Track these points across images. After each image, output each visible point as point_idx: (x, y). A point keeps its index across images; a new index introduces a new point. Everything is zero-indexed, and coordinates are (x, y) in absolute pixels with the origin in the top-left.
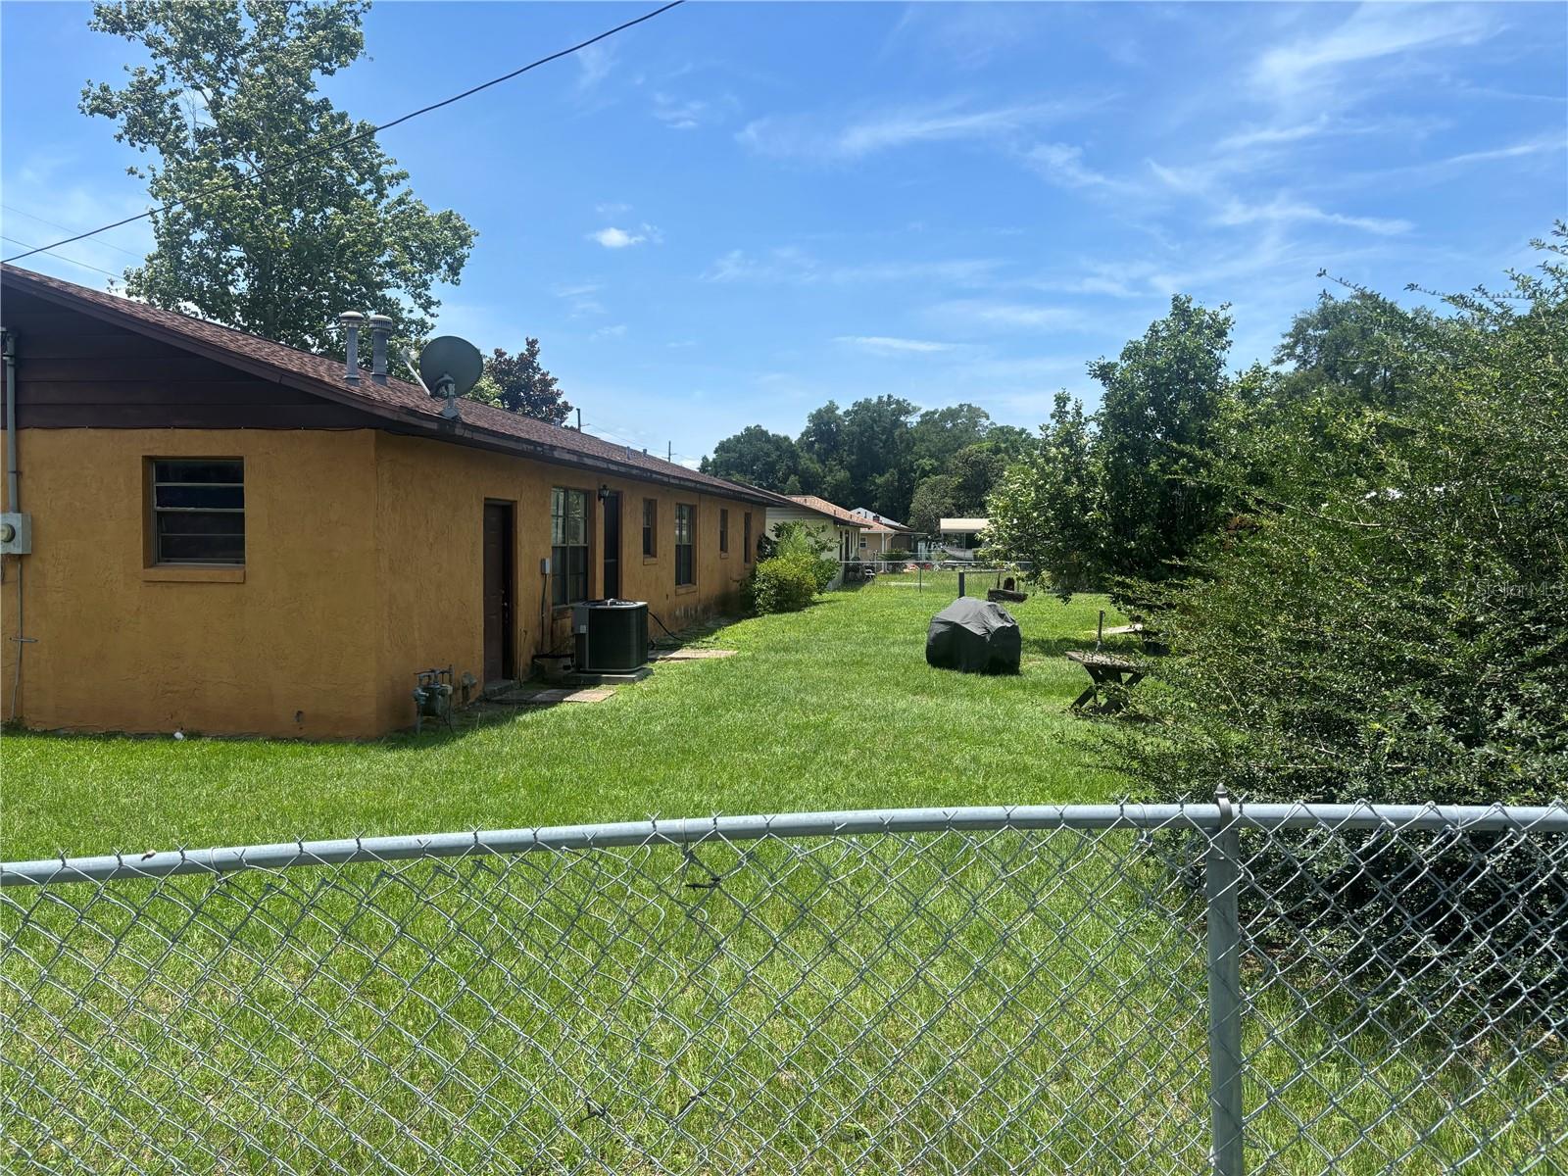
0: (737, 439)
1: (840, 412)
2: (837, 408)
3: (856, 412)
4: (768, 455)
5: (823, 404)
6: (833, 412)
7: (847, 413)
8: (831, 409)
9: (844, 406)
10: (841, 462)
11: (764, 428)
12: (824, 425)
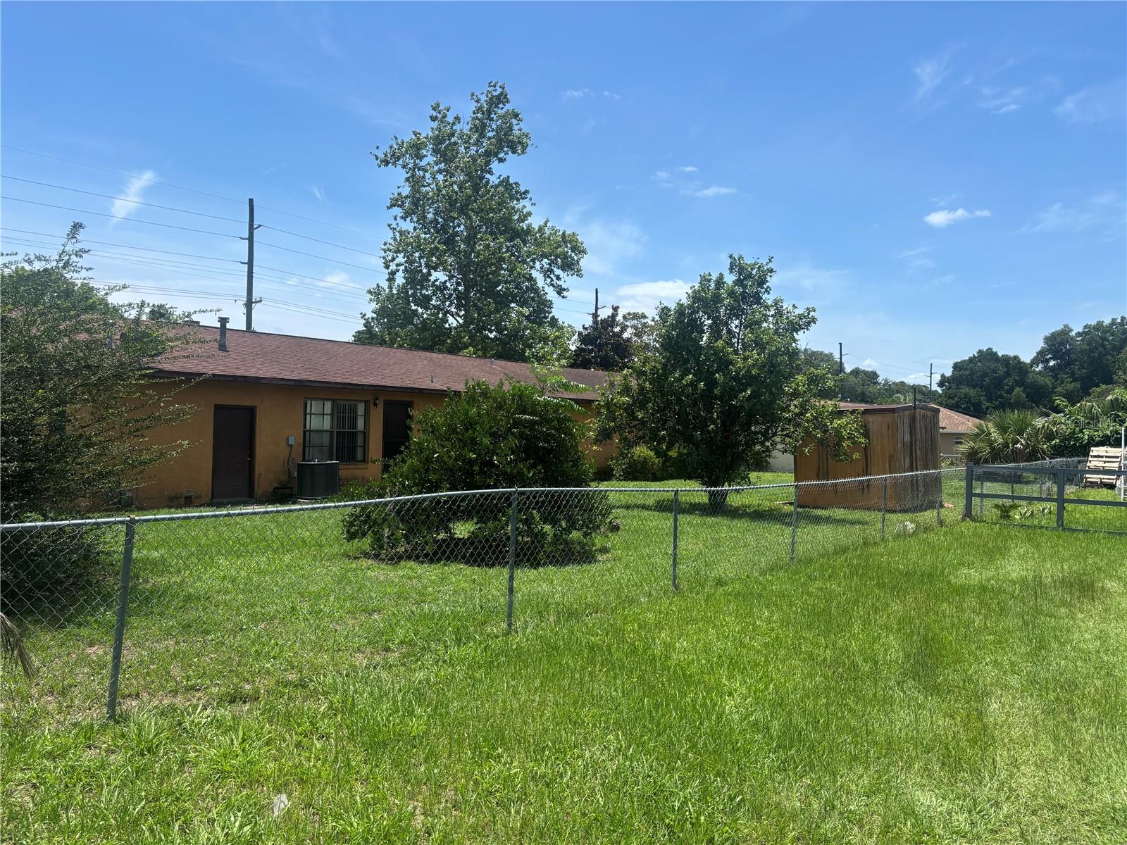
0: (972, 360)
1: (1073, 334)
2: (1071, 330)
3: (1086, 333)
4: (995, 371)
5: (1059, 327)
6: (1068, 334)
7: (1079, 334)
8: (1065, 331)
9: (1077, 328)
10: (1073, 375)
11: (994, 350)
12: (1057, 344)
